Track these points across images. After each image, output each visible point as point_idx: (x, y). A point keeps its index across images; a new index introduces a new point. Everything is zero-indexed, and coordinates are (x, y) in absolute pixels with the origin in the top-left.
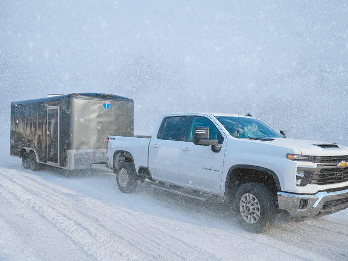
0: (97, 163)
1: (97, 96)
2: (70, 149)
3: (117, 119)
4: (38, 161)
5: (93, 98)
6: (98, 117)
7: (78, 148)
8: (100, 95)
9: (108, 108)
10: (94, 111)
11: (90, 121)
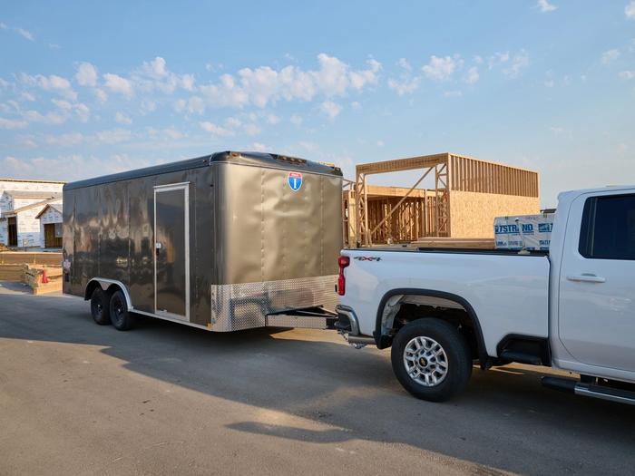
0: (277, 314)
1: (276, 160)
2: (222, 283)
3: (315, 213)
4: (130, 308)
5: (267, 164)
6: (279, 206)
7: (238, 280)
8: (281, 158)
9: (298, 186)
10: (271, 194)
11: (262, 216)
